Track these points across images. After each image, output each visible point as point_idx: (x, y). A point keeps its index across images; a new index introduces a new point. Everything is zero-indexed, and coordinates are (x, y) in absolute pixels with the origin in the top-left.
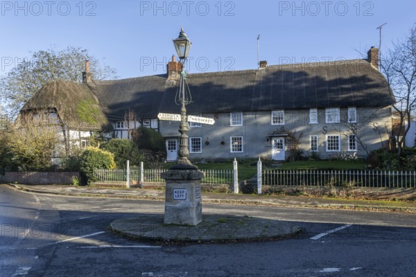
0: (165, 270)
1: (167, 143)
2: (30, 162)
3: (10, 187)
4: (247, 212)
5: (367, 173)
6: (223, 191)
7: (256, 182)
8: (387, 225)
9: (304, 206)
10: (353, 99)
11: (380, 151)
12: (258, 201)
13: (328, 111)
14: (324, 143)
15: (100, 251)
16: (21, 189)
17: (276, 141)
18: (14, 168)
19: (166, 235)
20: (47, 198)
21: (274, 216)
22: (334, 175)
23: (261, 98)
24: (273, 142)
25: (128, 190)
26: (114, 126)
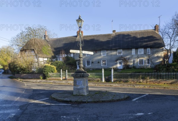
0: (71, 115)
1: (77, 62)
2: (24, 70)
3: (17, 80)
4: (107, 89)
5: (154, 73)
6: (98, 81)
7: (111, 77)
8: (162, 94)
9: (130, 87)
10: (149, 45)
11: (159, 65)
12: (112, 85)
13: (139, 50)
14: (138, 62)
15: (46, 107)
16: (21, 81)
17: (119, 61)
18: (18, 72)
19: (74, 99)
20: (29, 84)
21: (118, 91)
22: (141, 74)
23: (113, 45)
24: (118, 62)
25: (61, 81)
26: (57, 56)
